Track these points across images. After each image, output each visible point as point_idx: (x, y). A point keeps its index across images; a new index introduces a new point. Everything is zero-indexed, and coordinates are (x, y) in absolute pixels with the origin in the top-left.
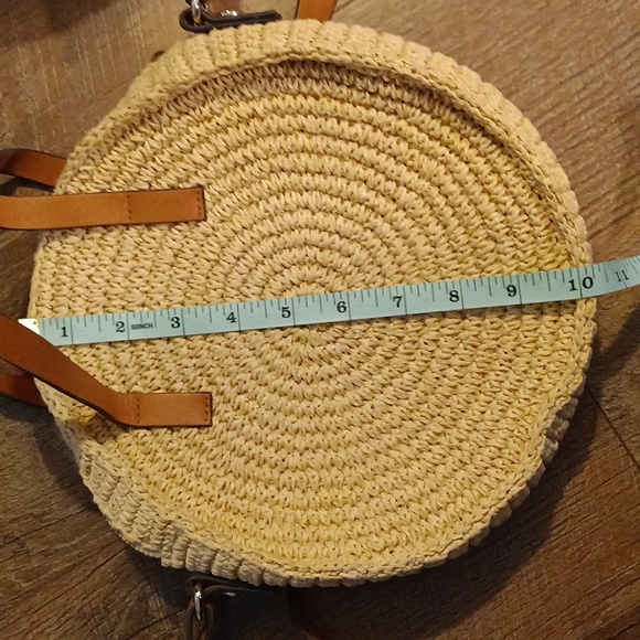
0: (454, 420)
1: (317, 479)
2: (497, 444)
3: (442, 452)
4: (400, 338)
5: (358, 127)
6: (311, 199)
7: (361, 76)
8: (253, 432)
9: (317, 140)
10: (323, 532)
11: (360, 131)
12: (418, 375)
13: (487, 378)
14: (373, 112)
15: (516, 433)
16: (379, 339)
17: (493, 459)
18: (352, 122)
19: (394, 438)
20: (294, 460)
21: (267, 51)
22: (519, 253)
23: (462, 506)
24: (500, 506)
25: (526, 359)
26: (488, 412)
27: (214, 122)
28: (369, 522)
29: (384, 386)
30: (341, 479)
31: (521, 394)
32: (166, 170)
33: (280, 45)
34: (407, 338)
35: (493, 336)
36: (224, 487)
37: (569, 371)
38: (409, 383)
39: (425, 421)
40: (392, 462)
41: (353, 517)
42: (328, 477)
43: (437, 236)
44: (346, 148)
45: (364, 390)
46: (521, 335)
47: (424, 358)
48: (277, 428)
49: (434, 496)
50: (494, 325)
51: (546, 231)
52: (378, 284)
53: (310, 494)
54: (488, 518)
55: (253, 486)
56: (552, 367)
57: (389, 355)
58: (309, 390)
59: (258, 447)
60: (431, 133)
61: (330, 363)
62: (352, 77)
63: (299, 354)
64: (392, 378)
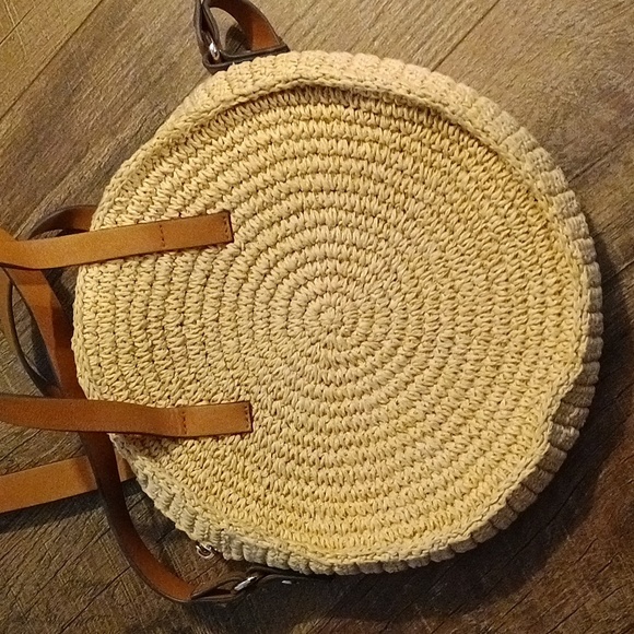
0: (474, 411)
1: (351, 473)
2: (512, 432)
3: (464, 442)
4: (419, 338)
5: (365, 147)
6: (329, 215)
7: (365, 99)
8: (290, 433)
9: (328, 160)
10: (360, 522)
11: (368, 150)
12: (437, 371)
13: (501, 370)
14: (378, 132)
15: (527, 420)
16: (399, 339)
17: (509, 445)
18: (360, 142)
19: (418, 431)
20: (329, 457)
21: (280, 77)
22: (521, 253)
23: (482, 491)
24: (513, 488)
25: (534, 351)
26: (503, 402)
27: (235, 151)
28: (399, 510)
29: (407, 383)
30: (373, 472)
31: (532, 384)
32: (194, 198)
33: (291, 71)
34: (424, 338)
35: (501, 331)
36: (268, 487)
37: (569, 361)
38: (429, 379)
39: (447, 414)
40: (418, 454)
41: (385, 506)
42: (362, 470)
43: (446, 241)
44: (356, 166)
45: (390, 387)
46: (528, 329)
47: (442, 354)
48: (312, 429)
49: (458, 482)
50: (503, 321)
51: (543, 231)
52: (394, 290)
53: (347, 487)
54: (503, 500)
55: (295, 483)
56: (557, 357)
57: (409, 354)
58: (339, 392)
59: (296, 448)
60: (433, 147)
61: (356, 365)
62: (356, 102)
63: (327, 359)
64: (414, 375)
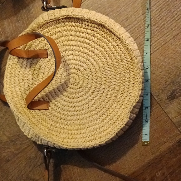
0: (109, 108)
1: (74, 123)
2: (119, 115)
3: (105, 117)
4: (95, 88)
5: (84, 34)
6: (73, 52)
7: (85, 21)
8: (59, 111)
9: (74, 37)
10: (75, 136)
11: (85, 35)
12: (100, 97)
13: (117, 98)
14: (88, 30)
15: (123, 112)
16: (90, 88)
17: (118, 118)
18: (83, 33)
19: (93, 113)
20: (69, 118)
21: (61, 15)
22: (124, 66)
23: (110, 130)
24: (118, 130)
25: (126, 93)
26: (117, 106)
27: (49, 33)
28: (86, 134)
29: (91, 100)
30: (80, 123)
31: (125, 102)
32: (38, 45)
33: (64, 13)
34: (97, 88)
35: (118, 87)
37: (136, 96)
38: (98, 99)
39: (102, 109)
40: (93, 119)
41: (83, 133)
42: (77, 122)
43: (104, 62)
44: (81, 39)
45: (86, 101)
46: (125, 87)
47: (101, 93)
48: (65, 110)
49: (103, 128)
50: (118, 85)
51: (131, 60)
52: (90, 74)
53: (73, 127)
54: (115, 133)
55: (59, 124)
56: (132, 95)
57: (93, 92)
58: (73, 101)
59: (60, 115)
60: (102, 35)
61: (78, 94)
62: (82, 22)
63: (70, 92)
64: (93, 98)
